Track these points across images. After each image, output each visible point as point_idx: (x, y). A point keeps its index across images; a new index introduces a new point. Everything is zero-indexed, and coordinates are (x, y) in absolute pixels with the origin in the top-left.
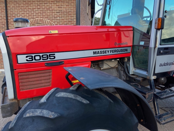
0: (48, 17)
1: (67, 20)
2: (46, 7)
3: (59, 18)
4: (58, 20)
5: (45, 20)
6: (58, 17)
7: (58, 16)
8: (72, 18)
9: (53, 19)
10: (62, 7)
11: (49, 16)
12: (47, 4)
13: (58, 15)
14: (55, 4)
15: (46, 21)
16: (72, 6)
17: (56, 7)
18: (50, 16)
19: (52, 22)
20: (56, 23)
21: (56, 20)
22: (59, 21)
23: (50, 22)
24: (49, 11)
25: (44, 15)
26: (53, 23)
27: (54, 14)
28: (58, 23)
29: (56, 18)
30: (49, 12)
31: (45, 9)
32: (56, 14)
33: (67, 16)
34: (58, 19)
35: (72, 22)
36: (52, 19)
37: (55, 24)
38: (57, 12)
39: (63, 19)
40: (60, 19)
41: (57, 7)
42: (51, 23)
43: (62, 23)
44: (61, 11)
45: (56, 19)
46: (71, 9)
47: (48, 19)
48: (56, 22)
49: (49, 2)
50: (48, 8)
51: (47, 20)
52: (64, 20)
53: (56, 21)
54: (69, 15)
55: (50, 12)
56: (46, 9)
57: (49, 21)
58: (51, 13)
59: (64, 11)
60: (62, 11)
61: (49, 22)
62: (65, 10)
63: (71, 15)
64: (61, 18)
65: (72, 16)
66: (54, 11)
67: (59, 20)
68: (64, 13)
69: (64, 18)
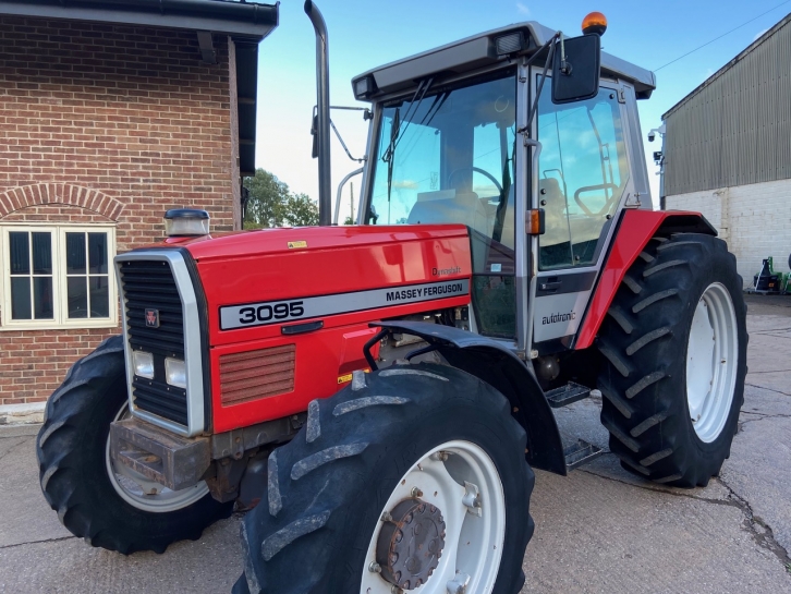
0: (95, 179)
1: (180, 188)
2: (86, 138)
3: (144, 181)
4: (142, 191)
5: (80, 188)
6: (141, 178)
7: (141, 174)
8: (200, 183)
9: (118, 186)
10: (156, 142)
11: (99, 172)
12: (92, 124)
13: (141, 170)
14: (128, 126)
15: (84, 192)
16: (202, 137)
17: (129, 140)
18: (105, 173)
19: (112, 198)
20: (132, 203)
21: (130, 190)
22: (144, 194)
23: (105, 195)
24: (100, 152)
25: (76, 168)
26: (119, 202)
27: (122, 167)
28: (139, 200)
29: (133, 180)
30: (99, 159)
31: (79, 144)
32: (131, 167)
33: (180, 176)
34: (141, 184)
35: (200, 196)
36: (112, 186)
37: (125, 205)
38: (134, 160)
39: (162, 184)
40: (149, 187)
41: (135, 140)
42: (109, 199)
43: (159, 201)
44: (151, 154)
45: (133, 187)
46: (198, 151)
47: (96, 186)
48: (131, 198)
49: (97, 118)
50: (95, 141)
51: (89, 190)
52: (165, 188)
53: (130, 194)
54: (189, 169)
55: (105, 159)
56: (87, 145)
57: (98, 191)
58: (108, 163)
59: (165, 155)
60: (158, 155)
61: (100, 196)
62: (170, 152)
63: (195, 170)
64: (154, 181)
65: (201, 177)
66: (122, 153)
67: (143, 187)
68: (164, 162)
69: (165, 181)
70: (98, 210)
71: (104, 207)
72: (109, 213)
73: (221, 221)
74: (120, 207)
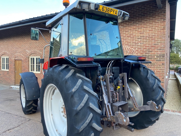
0: (128, 44)
1: (149, 45)
2: (127, 35)
3: (140, 44)
4: (139, 46)
5: (125, 47)
6: (139, 43)
7: (139, 42)
8: (155, 43)
9: (134, 46)
10: (144, 33)
11: (129, 43)
12: (129, 31)
13: (139, 41)
14: (137, 30)
16: (157, 30)
17: (137, 34)
18: (131, 43)
19: (132, 49)
20: (137, 49)
21: (137, 46)
22: (140, 47)
23: (131, 48)
24: (130, 38)
25: (124, 42)
26: (134, 50)
27: (135, 41)
28: (139, 49)
29: (137, 44)
30: (130, 39)
31: (125, 36)
32: (137, 40)
33: (150, 41)
34: (139, 44)
35: (155, 46)
36: (132, 46)
37: (135, 50)
38: (138, 39)
39: (145, 44)
40: (141, 45)
41: (139, 34)
43: (144, 49)
44: (142, 37)
45: (137, 45)
46: (155, 34)
47: (129, 46)
48: (137, 48)
49: (130, 30)
50: (129, 35)
51: (127, 47)
52: (145, 45)
53: (136, 47)
54: (152, 39)
55: (131, 39)
56: (127, 36)
57: (129, 47)
58: (132, 40)
59: (146, 36)
60: (144, 36)
61: (130, 48)
62: (147, 35)
63: (154, 39)
64: (143, 43)
65: (156, 41)
66: (135, 37)
67: (140, 45)
68: (146, 38)
69: (145, 43)
70: (129, 52)
71: (130, 51)
72: (131, 52)
73: (161, 53)
74: (134, 51)
